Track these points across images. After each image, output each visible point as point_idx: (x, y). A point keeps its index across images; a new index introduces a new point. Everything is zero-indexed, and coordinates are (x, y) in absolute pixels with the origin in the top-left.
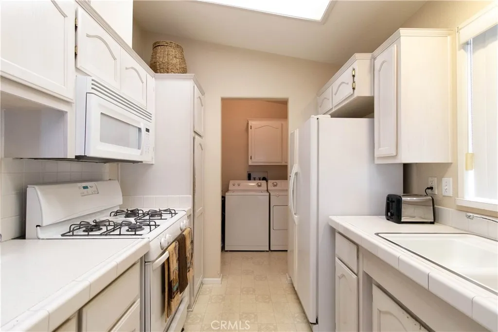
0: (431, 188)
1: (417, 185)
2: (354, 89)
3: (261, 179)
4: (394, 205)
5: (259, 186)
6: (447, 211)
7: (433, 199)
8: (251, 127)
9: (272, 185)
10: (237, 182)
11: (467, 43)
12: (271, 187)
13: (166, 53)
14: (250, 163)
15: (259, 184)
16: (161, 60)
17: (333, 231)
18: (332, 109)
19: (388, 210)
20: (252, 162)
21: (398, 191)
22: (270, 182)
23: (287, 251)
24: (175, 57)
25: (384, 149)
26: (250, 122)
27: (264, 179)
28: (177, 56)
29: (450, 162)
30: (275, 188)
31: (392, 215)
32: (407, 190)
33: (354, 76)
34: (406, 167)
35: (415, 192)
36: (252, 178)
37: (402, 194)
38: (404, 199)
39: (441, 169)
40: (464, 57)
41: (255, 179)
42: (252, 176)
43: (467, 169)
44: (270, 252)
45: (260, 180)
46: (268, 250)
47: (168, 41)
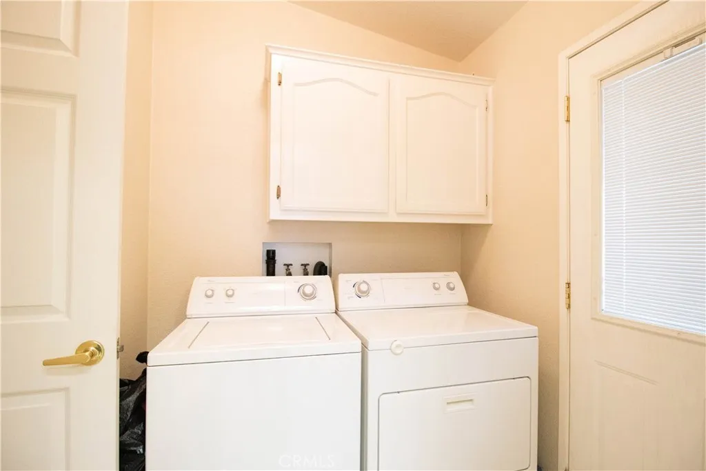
3: (310, 269)
5: (310, 297)
8: (280, 75)
9: (353, 291)
10: (221, 284)
12: (348, 300)
14: (275, 214)
15: (308, 290)
20: (282, 210)
22: (344, 281)
27: (321, 269)
30: (364, 302)
36: (279, 266)
41: (289, 270)
42: (280, 262)
45: (306, 274)
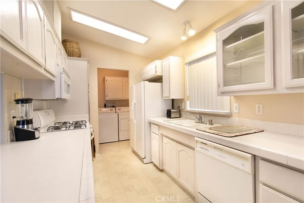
0: (179, 107)
1: (176, 106)
2: (156, 72)
4: (169, 112)
6: (183, 114)
7: (179, 110)
8: (106, 80)
10: (99, 109)
11: (187, 63)
12: (117, 110)
13: (72, 46)
14: (106, 99)
15: (112, 109)
16: (69, 49)
17: (150, 123)
18: (148, 77)
19: (167, 115)
20: (108, 98)
21: (170, 108)
22: (117, 108)
23: (129, 140)
24: (76, 48)
25: (166, 94)
26: (106, 78)
27: (113, 107)
28: (77, 48)
29: (183, 98)
31: (168, 116)
32: (173, 108)
33: (156, 67)
34: (173, 100)
35: (175, 108)
37: (171, 109)
38: (172, 110)
39: (181, 101)
40: (187, 67)
41: (108, 107)
42: (107, 106)
43: (187, 100)
44: (119, 142)
45: (111, 107)
46: (118, 141)
47: (73, 40)
